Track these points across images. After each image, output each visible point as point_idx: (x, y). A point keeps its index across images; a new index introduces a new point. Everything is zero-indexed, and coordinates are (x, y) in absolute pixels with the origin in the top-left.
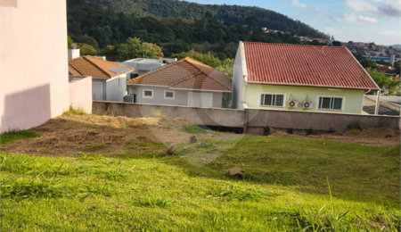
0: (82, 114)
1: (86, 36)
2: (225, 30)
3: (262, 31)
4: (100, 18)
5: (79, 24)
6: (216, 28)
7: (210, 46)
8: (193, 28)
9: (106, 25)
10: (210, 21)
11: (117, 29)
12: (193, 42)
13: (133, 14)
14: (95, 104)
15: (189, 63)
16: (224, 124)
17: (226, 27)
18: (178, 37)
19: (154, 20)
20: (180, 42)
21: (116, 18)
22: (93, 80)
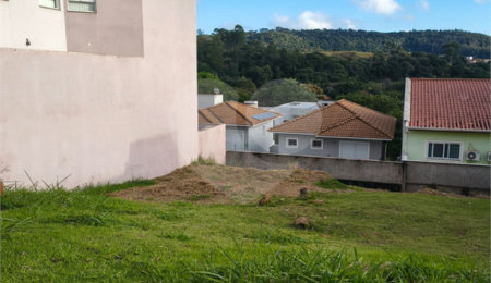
0: (210, 164)
1: (244, 78)
2: (413, 63)
3: (466, 61)
4: (259, 57)
5: (237, 66)
6: (400, 61)
7: (392, 83)
8: (371, 63)
9: (265, 64)
10: (392, 53)
11: (278, 69)
12: (370, 79)
13: (297, 51)
14: (229, 154)
15: (342, 106)
16: (377, 180)
17: (414, 58)
18: (351, 74)
19: (322, 55)
20: (353, 81)
21: (278, 56)
22: (227, 127)
